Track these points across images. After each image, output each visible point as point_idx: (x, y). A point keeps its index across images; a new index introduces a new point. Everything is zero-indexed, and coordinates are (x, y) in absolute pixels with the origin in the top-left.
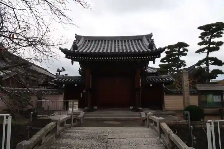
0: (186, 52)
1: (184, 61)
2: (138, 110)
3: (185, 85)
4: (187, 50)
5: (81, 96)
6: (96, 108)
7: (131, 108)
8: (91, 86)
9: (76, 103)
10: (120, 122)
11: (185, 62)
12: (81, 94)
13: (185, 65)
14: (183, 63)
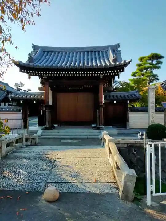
0: (159, 65)
1: (156, 75)
2: (98, 129)
3: (151, 102)
4: (161, 63)
5: (41, 114)
6: (56, 125)
7: (93, 125)
8: (51, 103)
9: (36, 120)
10: (78, 141)
11: (158, 77)
12: (41, 111)
13: (158, 79)
14: (155, 78)
